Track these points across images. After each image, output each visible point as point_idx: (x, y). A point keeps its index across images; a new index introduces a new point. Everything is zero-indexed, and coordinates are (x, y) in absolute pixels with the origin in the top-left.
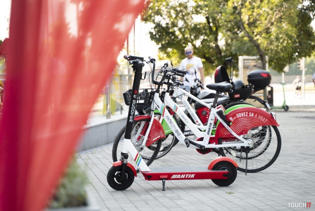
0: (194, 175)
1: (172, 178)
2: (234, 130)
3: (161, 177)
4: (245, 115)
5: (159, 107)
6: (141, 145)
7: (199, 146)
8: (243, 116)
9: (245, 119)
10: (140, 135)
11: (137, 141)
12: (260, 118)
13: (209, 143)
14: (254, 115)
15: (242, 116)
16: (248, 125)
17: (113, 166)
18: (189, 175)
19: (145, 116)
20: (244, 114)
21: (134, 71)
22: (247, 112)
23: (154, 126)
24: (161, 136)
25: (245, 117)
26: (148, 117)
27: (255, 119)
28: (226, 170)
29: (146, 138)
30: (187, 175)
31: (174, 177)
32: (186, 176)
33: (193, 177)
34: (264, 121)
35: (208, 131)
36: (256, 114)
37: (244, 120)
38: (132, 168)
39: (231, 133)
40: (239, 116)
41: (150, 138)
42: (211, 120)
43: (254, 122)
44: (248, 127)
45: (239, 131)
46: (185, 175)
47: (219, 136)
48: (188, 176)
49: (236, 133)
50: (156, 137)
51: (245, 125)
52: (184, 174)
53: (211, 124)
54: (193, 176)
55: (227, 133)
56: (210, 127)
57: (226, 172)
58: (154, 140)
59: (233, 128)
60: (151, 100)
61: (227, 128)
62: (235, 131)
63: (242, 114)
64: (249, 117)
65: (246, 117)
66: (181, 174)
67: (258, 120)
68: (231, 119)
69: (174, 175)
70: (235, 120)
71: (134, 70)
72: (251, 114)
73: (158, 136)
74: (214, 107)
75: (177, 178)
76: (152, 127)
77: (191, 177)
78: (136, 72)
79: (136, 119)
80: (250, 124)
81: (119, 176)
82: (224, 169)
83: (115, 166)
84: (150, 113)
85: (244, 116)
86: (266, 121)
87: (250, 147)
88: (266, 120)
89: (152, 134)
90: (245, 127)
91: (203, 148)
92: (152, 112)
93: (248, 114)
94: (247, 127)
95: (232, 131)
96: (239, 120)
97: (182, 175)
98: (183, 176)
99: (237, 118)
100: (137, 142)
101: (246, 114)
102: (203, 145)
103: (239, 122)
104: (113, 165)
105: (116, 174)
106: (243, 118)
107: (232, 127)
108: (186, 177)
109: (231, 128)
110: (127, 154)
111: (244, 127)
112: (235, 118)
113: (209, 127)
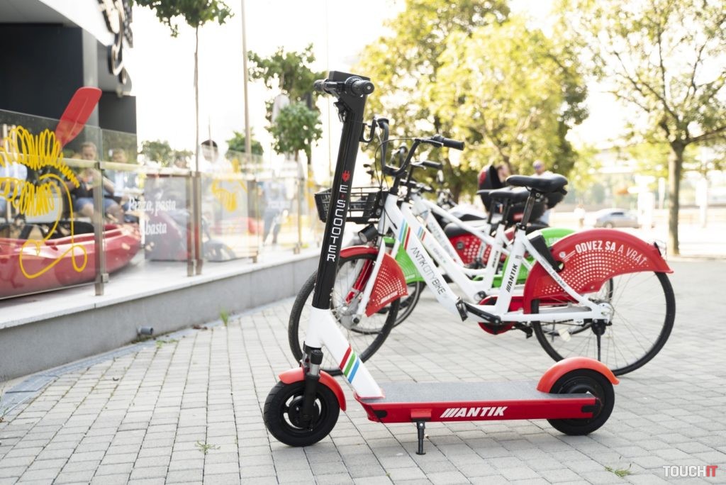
0: (505, 408)
1: (442, 416)
2: (569, 281)
3: (414, 415)
4: (597, 247)
5: (396, 228)
6: (354, 312)
7: (488, 318)
8: (590, 249)
9: (595, 256)
10: (353, 290)
11: (346, 302)
12: (630, 255)
13: (510, 310)
14: (617, 247)
15: (588, 250)
16: (602, 270)
17: (281, 382)
18: (489, 408)
19: (365, 248)
20: (594, 245)
21: (343, 115)
22: (601, 240)
23: (384, 271)
24: (398, 293)
25: (595, 252)
26: (372, 250)
27: (620, 256)
28: (588, 392)
29: (366, 297)
30: (485, 409)
31: (448, 413)
32: (481, 411)
33: (502, 414)
34: (640, 262)
35: (509, 282)
36: (622, 246)
37: (593, 258)
38: (333, 388)
39: (561, 288)
40: (581, 248)
41: (375, 298)
42: (517, 257)
43: (617, 262)
44: (602, 274)
45: (582, 283)
46: (479, 409)
47: (534, 296)
48: (488, 411)
49: (573, 288)
50: (388, 294)
51: (596, 271)
52: (476, 405)
53: (515, 267)
54: (500, 411)
55: (552, 288)
56: (512, 275)
57: (592, 400)
58: (383, 300)
59: (568, 277)
60: (379, 211)
61: (554, 277)
62: (572, 283)
63: (590, 246)
64: (605, 253)
65: (598, 252)
66: (468, 406)
67: (625, 259)
68: (563, 255)
69: (448, 410)
70: (571, 259)
71: (341, 112)
72: (610, 245)
73: (393, 291)
74: (523, 228)
75: (457, 416)
76: (379, 273)
77: (496, 414)
78: (346, 118)
79: (343, 255)
80: (608, 267)
81: (297, 409)
82: (583, 391)
83: (285, 382)
84: (376, 241)
85: (594, 249)
86: (645, 261)
87: (605, 322)
88: (645, 259)
89: (380, 288)
90: (596, 274)
91: (497, 322)
92: (380, 238)
93: (604, 246)
94: (599, 274)
95: (566, 284)
96: (582, 259)
97: (472, 410)
98: (474, 412)
99: (578, 254)
100: (345, 305)
101: (598, 244)
102: (495, 314)
103: (582, 263)
104: (279, 380)
105: (288, 403)
106: (591, 253)
107: (565, 275)
108: (483, 414)
109: (563, 277)
110: (320, 349)
111: (593, 274)
112: (572, 253)
113: (512, 273)
